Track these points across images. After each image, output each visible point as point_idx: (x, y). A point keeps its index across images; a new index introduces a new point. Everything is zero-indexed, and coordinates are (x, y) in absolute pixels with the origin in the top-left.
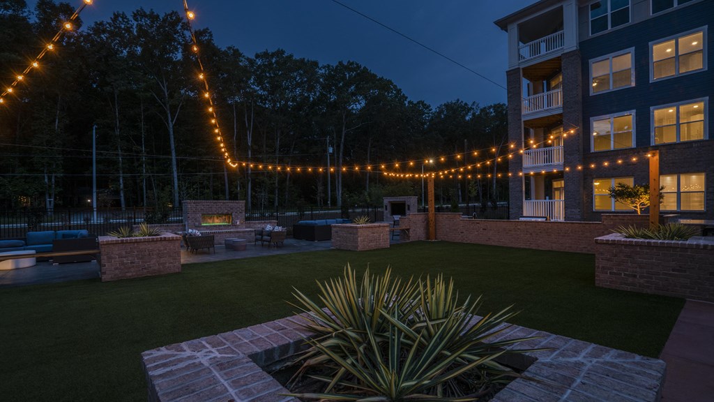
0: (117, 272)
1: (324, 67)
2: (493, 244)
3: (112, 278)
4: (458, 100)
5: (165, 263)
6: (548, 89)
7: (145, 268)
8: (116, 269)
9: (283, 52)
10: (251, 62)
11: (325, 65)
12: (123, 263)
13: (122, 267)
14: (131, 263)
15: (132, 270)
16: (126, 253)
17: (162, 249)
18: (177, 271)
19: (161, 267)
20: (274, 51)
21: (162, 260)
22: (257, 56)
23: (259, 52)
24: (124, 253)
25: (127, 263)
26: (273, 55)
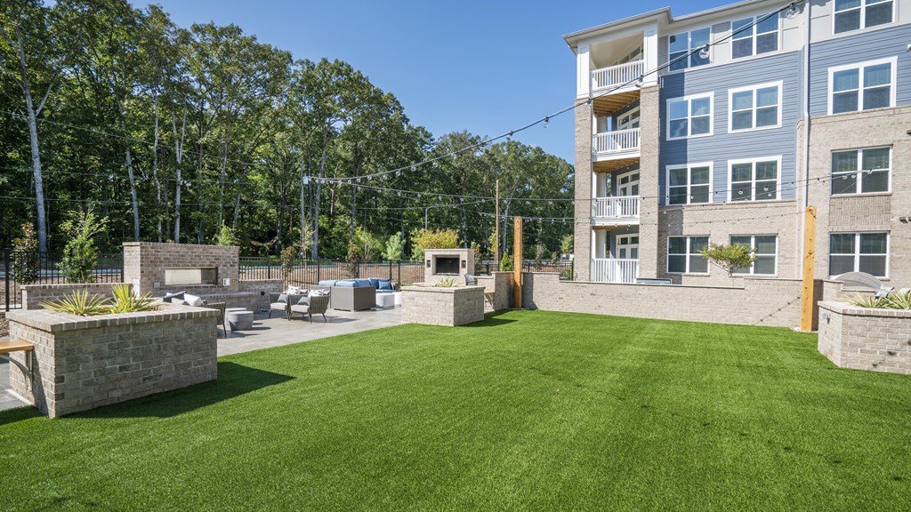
0: (91, 390)
1: (302, 63)
2: (605, 313)
3: (78, 405)
4: (466, 131)
5: (189, 365)
6: (614, 128)
7: (149, 378)
8: (89, 383)
9: (239, 31)
10: (185, 37)
11: (303, 59)
12: (103, 372)
13: (102, 379)
14: (121, 369)
15: (124, 384)
16: (110, 347)
17: (184, 335)
18: (210, 377)
19: (182, 372)
20: (224, 26)
21: (182, 359)
22: (197, 29)
23: (198, 23)
24: (106, 349)
25: (112, 370)
26: (223, 31)
